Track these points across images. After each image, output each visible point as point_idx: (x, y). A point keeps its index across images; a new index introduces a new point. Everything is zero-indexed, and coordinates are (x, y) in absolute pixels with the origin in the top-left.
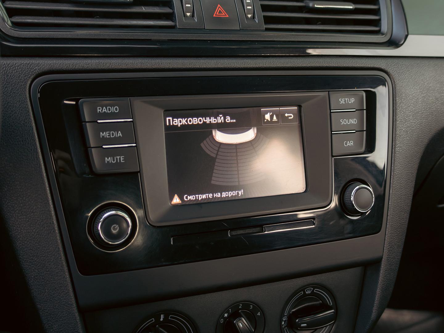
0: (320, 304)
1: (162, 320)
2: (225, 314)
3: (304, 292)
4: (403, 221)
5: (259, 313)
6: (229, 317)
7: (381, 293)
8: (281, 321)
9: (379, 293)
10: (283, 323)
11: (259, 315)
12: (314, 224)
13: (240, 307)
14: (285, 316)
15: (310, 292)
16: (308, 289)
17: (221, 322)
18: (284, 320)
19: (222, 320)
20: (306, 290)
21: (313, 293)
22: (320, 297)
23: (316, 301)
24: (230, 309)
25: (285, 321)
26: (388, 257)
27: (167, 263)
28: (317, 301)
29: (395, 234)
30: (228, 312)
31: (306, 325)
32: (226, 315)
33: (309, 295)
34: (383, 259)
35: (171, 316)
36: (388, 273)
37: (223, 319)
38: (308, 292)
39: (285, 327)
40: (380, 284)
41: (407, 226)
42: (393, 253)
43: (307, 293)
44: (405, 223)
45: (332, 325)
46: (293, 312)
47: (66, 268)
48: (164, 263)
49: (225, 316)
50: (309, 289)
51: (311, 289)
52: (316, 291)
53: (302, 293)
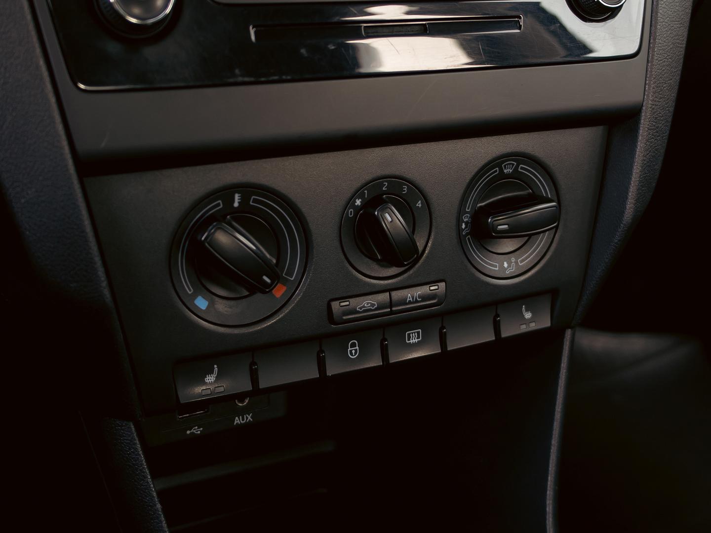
0: (529, 194)
1: (236, 204)
2: (357, 200)
3: (501, 170)
4: (678, 41)
5: (420, 202)
6: (364, 206)
7: (640, 172)
8: (459, 221)
9: (638, 173)
10: (464, 226)
11: (420, 205)
12: (520, 28)
13: (384, 189)
14: (467, 213)
15: (511, 171)
16: (508, 164)
17: (350, 216)
18: (465, 220)
19: (351, 212)
20: (505, 166)
21: (516, 174)
22: (527, 182)
23: (522, 190)
24: (366, 191)
25: (466, 223)
26: (653, 105)
27: (247, 79)
28: (524, 189)
29: (664, 62)
30: (361, 196)
31: (506, 226)
32: (358, 202)
33: (508, 176)
34: (644, 108)
35: (254, 198)
36: (653, 135)
37: (352, 210)
38: (508, 170)
39: (467, 234)
40: (639, 156)
41: (683, 52)
42: (662, 98)
43: (505, 171)
44: (681, 46)
45: (554, 230)
46: (480, 207)
47: (45, 74)
48: (240, 79)
49: (356, 204)
50: (510, 164)
51: (513, 164)
52: (522, 168)
53: (496, 171)
